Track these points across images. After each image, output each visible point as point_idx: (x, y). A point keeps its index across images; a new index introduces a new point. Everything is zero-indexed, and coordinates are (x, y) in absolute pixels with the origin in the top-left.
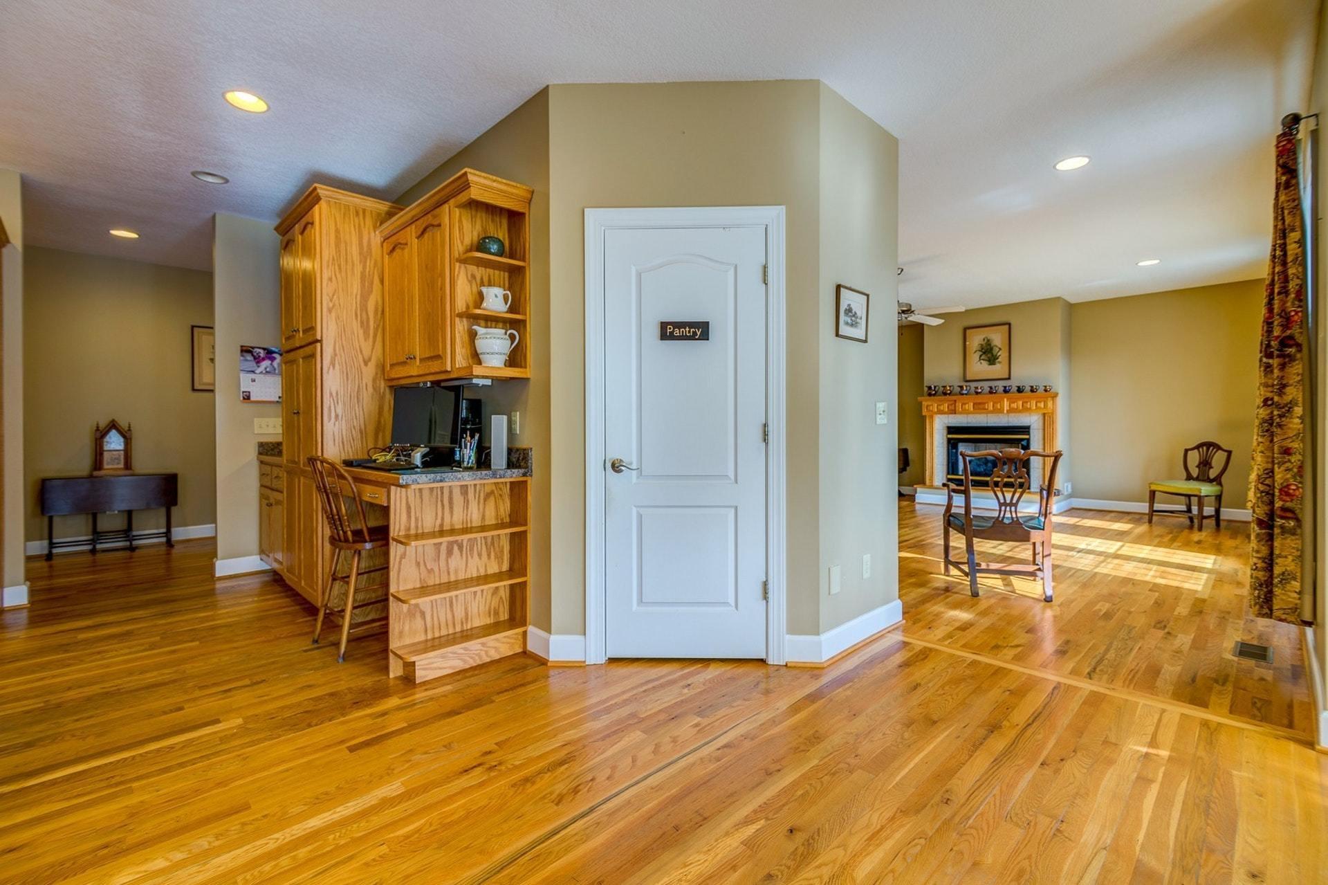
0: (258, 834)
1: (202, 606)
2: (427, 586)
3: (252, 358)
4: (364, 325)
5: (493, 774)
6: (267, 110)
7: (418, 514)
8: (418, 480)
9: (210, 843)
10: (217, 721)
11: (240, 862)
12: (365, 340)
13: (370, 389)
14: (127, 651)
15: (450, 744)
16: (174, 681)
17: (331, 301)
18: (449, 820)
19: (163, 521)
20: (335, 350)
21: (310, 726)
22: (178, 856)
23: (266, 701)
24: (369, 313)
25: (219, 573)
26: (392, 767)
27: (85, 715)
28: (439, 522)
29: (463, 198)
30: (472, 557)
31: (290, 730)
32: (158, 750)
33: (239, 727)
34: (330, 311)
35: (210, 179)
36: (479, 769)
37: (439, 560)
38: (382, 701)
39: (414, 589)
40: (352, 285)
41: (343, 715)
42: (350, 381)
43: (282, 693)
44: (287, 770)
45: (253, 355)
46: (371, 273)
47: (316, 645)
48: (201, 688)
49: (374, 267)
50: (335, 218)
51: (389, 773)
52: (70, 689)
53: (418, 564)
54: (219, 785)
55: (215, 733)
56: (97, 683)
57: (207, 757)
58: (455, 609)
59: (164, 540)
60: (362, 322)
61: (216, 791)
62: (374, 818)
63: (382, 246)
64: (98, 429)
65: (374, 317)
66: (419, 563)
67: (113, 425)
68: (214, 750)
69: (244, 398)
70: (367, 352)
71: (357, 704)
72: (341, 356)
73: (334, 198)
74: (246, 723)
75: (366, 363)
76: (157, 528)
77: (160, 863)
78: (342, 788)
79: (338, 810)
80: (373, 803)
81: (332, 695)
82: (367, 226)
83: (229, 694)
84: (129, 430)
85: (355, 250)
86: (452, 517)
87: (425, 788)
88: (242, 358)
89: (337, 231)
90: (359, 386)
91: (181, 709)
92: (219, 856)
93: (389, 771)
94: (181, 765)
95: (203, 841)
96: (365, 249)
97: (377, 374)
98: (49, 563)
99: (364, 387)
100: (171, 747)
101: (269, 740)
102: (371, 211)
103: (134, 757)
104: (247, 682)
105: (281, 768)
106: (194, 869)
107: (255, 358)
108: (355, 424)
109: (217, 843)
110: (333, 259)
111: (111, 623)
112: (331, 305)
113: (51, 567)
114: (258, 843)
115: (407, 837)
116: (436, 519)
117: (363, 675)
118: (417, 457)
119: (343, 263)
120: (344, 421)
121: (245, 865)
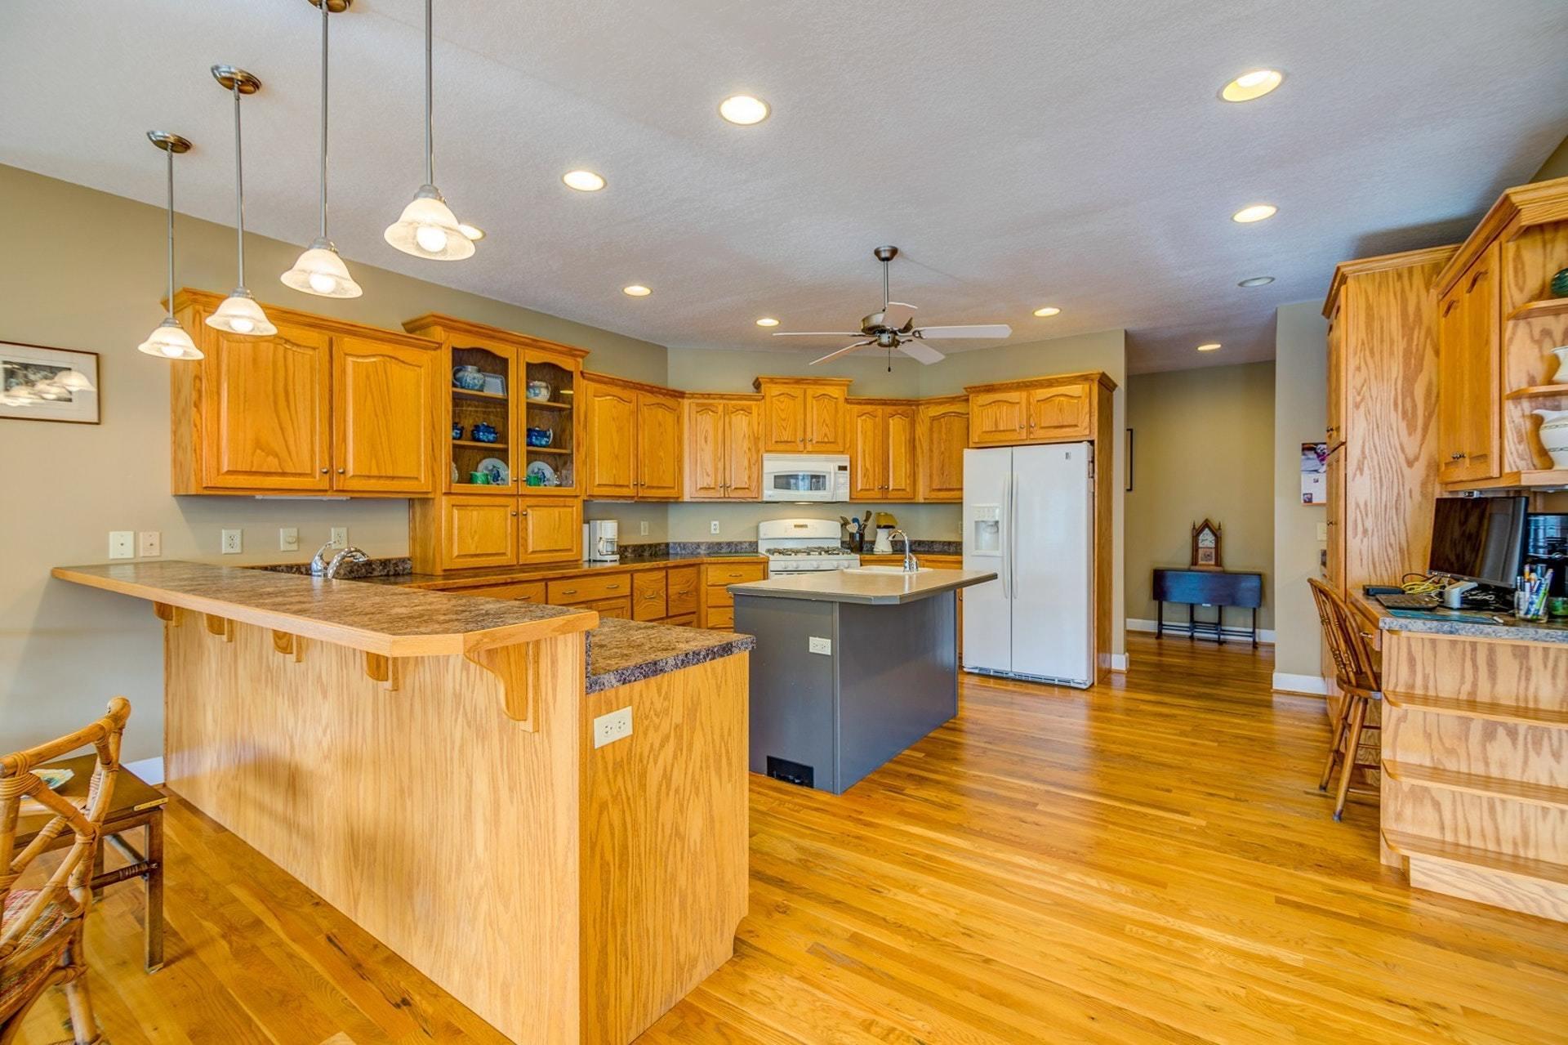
0: (1159, 908)
1: (1242, 712)
2: (1444, 770)
3: (1315, 456)
4: (1409, 417)
5: (1423, 1028)
6: (1277, 211)
7: (1430, 670)
8: (1410, 626)
9: (1127, 892)
10: (1187, 814)
11: (1137, 917)
12: (1410, 434)
13: (1417, 496)
14: (1163, 730)
15: (1395, 966)
16: (1179, 768)
17: (1359, 394)
18: (1323, 1022)
19: (1250, 621)
20: (1363, 452)
21: (1257, 859)
22: (1106, 886)
23: (1236, 819)
24: (1416, 398)
25: (1275, 687)
26: (1306, 940)
27: (1112, 765)
28: (1467, 687)
29: (1513, 228)
30: (1538, 754)
31: (1237, 852)
32: (1137, 812)
33: (1200, 827)
34: (1357, 406)
35: (1257, 283)
36: (1411, 1013)
37: (1467, 740)
38: (1350, 879)
39: (1421, 766)
40: (1390, 369)
41: (1296, 868)
42: (1385, 488)
43: (1254, 819)
44: (1212, 881)
45: (1316, 453)
46: (1421, 347)
47: (1323, 793)
48: (1194, 782)
49: (1427, 338)
50: (1366, 292)
51: (1300, 943)
52: (1114, 743)
53: (1428, 736)
54: (1157, 859)
55: (1180, 822)
56: (1130, 745)
57: (1163, 835)
58: (1499, 820)
59: (1251, 639)
60: (1405, 413)
61: (1153, 862)
62: (1253, 966)
63: (1438, 306)
64: (1194, 528)
65: (1426, 402)
66: (1430, 735)
67: (1207, 524)
68: (1171, 833)
69: (1305, 501)
70: (1412, 449)
71: (1319, 867)
72: (1372, 458)
73: (1365, 270)
74: (1207, 827)
75: (1410, 464)
76: (1245, 627)
77: (1093, 882)
78: (1244, 924)
79: (1228, 936)
80: (1261, 953)
81: (1301, 845)
82: (1415, 287)
83: (1211, 798)
84: (1220, 529)
85: (1395, 325)
86: (1494, 684)
87: (1324, 980)
88: (1303, 457)
89: (1369, 308)
90: (1399, 494)
91: (1169, 791)
92: (1126, 903)
93: (1300, 942)
94: (1143, 831)
95: (1123, 888)
96: (1411, 318)
97: (1428, 476)
98: (1159, 641)
99: (1407, 494)
100: (1145, 815)
101: (1216, 850)
102: (1422, 267)
103: (1121, 808)
104: (1232, 795)
105: (1206, 876)
106: (1109, 900)
107: (1319, 456)
108: (1393, 541)
109: (1130, 895)
110: (1363, 344)
111: (1166, 704)
112: (1358, 399)
113: (1160, 645)
114: (1155, 914)
115: (1268, 1000)
116: (1462, 682)
117: (1350, 845)
118: (1454, 594)
119: (1376, 343)
120: (1375, 538)
121: (1136, 921)
